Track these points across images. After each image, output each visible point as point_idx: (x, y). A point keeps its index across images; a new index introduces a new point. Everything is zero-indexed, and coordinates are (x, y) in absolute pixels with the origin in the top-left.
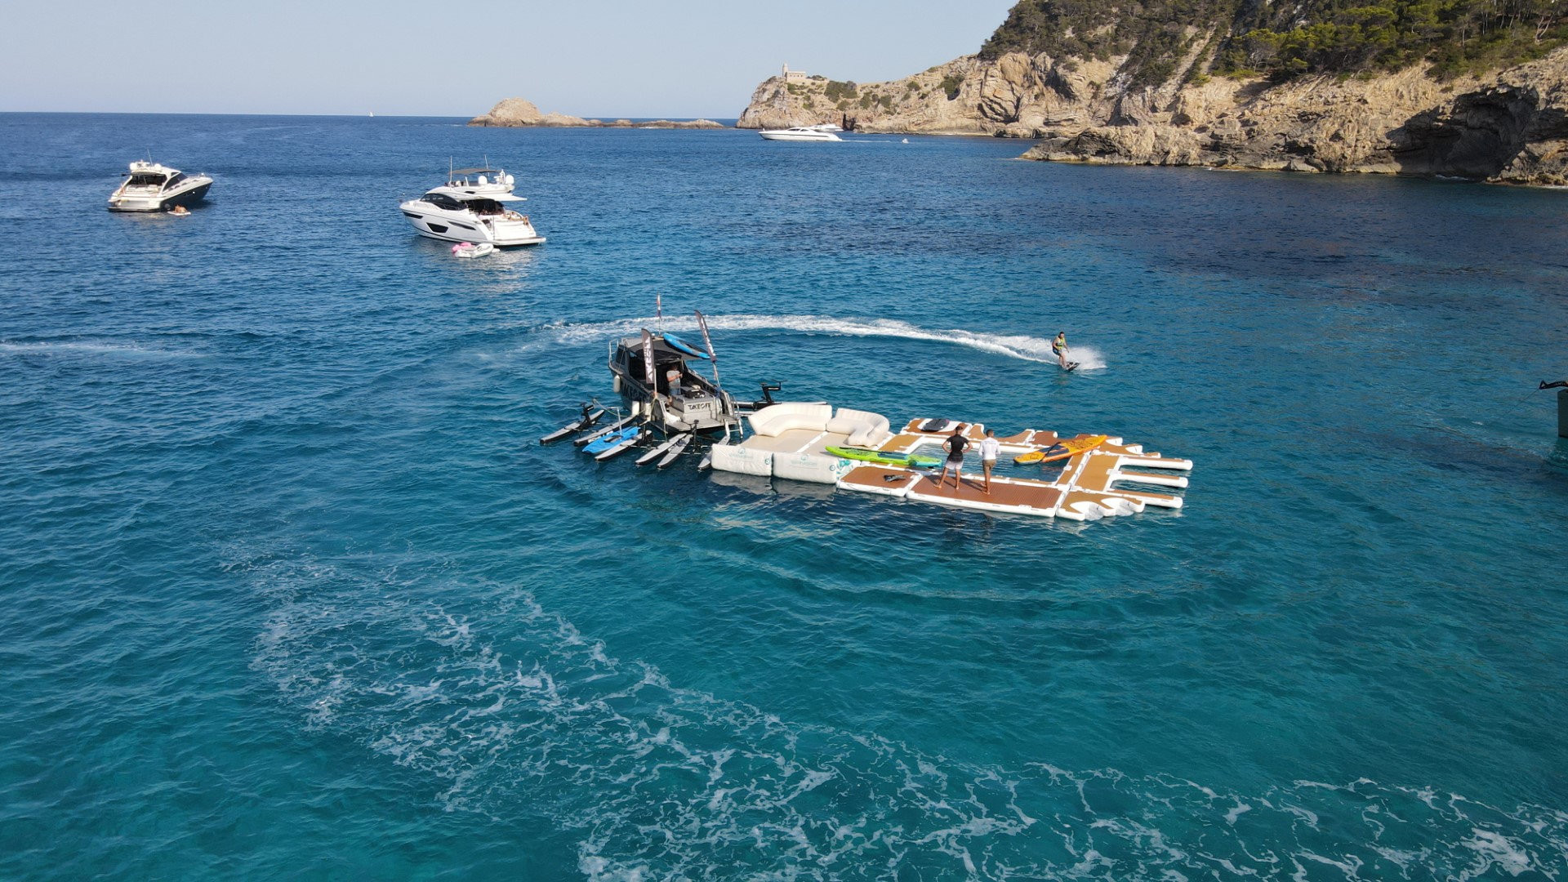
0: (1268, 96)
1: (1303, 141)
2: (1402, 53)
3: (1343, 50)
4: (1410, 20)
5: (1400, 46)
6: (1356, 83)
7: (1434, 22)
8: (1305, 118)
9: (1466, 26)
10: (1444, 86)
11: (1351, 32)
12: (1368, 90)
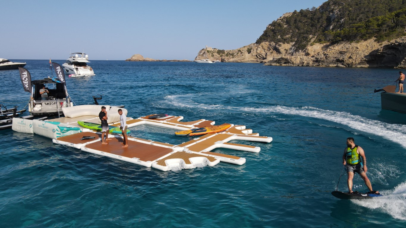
0: (331, 48)
1: (341, 58)
2: (367, 35)
3: (351, 35)
4: (369, 26)
5: (367, 34)
6: (355, 43)
7: (376, 27)
8: (341, 53)
9: (385, 28)
10: (380, 44)
11: (353, 30)
12: (358, 45)
